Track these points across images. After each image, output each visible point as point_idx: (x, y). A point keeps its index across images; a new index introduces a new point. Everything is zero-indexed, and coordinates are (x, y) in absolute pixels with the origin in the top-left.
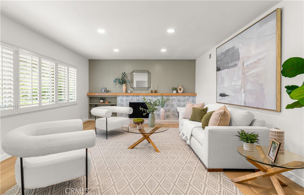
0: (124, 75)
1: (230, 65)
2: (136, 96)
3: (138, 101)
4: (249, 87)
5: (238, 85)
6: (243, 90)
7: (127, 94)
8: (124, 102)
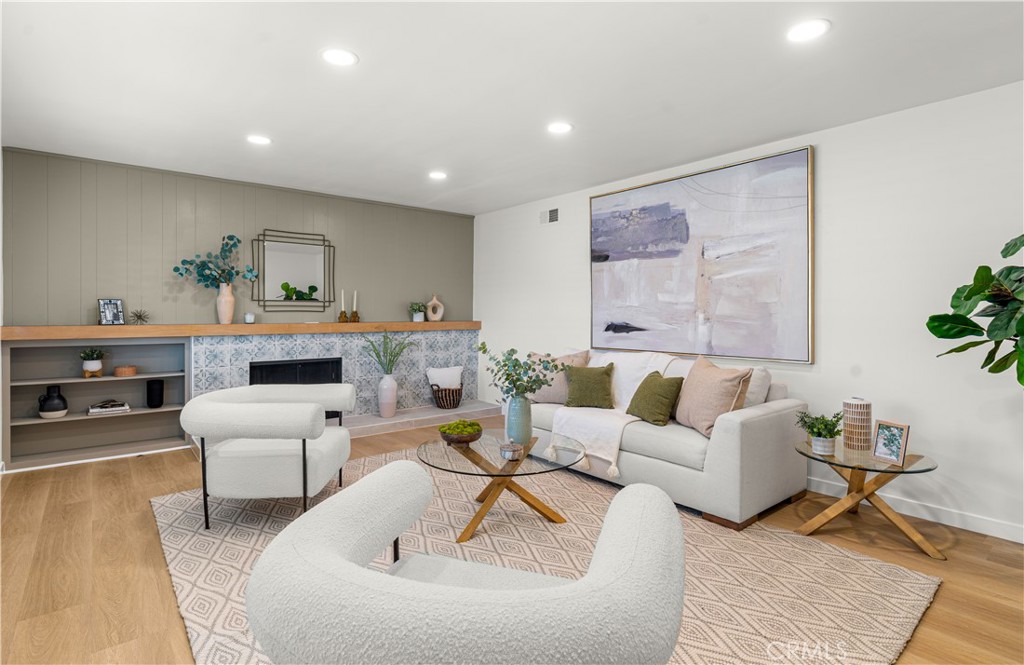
0: (230, 245)
1: (651, 248)
2: (282, 336)
3: (288, 353)
4: (723, 308)
5: (687, 303)
6: (701, 317)
7: (240, 329)
8: (227, 361)
